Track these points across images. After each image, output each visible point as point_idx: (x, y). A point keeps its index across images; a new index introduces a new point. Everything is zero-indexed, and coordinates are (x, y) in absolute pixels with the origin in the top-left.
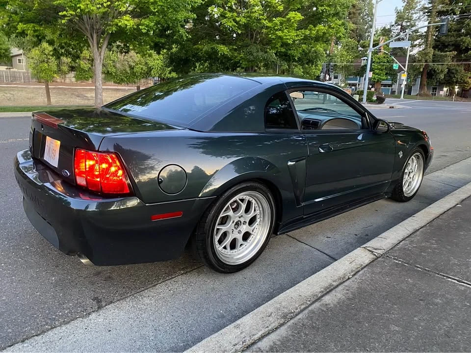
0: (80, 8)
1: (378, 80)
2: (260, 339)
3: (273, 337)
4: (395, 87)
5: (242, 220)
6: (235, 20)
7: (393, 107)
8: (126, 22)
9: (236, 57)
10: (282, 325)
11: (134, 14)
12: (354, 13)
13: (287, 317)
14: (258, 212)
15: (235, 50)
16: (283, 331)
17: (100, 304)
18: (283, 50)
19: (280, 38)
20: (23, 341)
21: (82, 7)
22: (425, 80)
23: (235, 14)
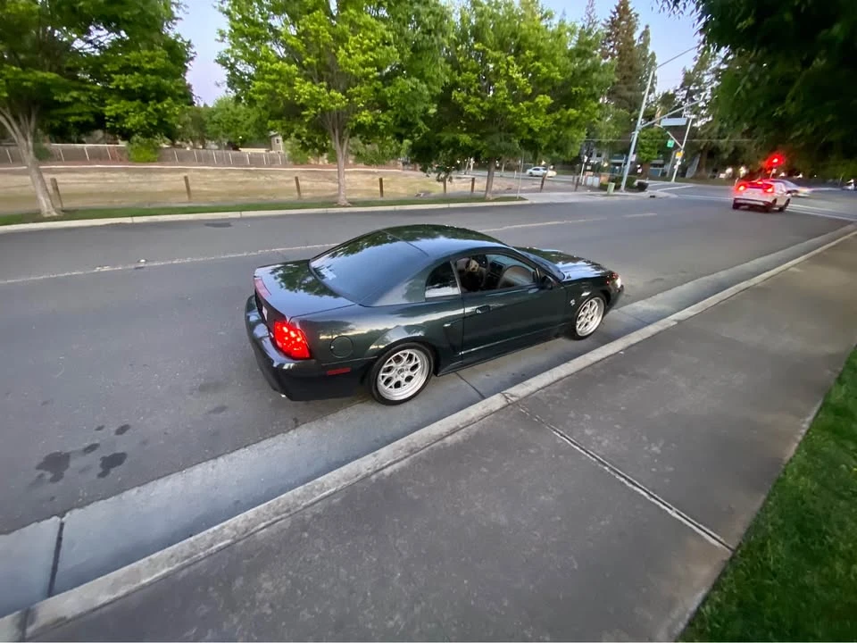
0: (320, 106)
1: (647, 160)
2: (386, 467)
3: (396, 466)
4: (667, 168)
5: (405, 368)
6: (478, 106)
7: (654, 197)
8: (365, 118)
9: (479, 146)
10: (406, 457)
11: (370, 106)
12: (630, 77)
13: (412, 451)
14: (419, 361)
15: (478, 138)
16: (403, 463)
17: (297, 424)
18: (529, 137)
19: (527, 125)
20: (245, 447)
21: (323, 105)
22: (704, 160)
23: (479, 99)
